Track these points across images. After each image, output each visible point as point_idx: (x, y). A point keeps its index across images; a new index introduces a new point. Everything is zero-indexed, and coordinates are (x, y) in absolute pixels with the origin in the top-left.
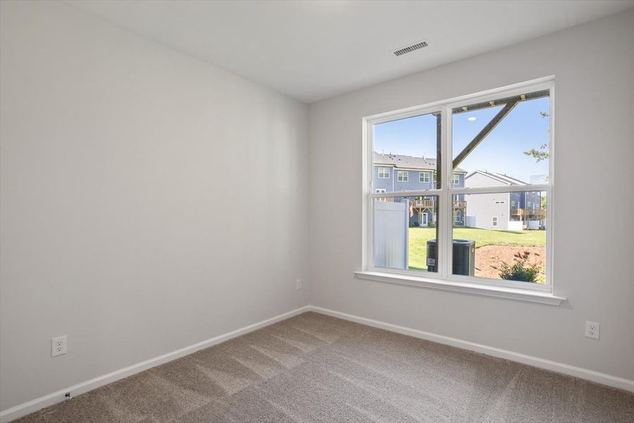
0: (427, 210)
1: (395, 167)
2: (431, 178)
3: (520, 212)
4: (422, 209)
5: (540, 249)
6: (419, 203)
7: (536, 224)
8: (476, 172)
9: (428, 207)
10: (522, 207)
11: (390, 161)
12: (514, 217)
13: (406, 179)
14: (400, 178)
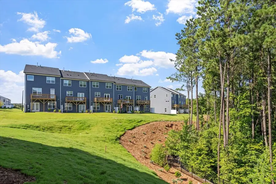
0: (130, 105)
1: (115, 83)
2: (133, 89)
3: (176, 106)
4: (128, 104)
5: (178, 122)
6: (127, 101)
7: (182, 111)
8: (158, 87)
9: (131, 103)
10: (177, 103)
11: (113, 80)
12: (173, 108)
13: (120, 89)
14: (118, 89)
